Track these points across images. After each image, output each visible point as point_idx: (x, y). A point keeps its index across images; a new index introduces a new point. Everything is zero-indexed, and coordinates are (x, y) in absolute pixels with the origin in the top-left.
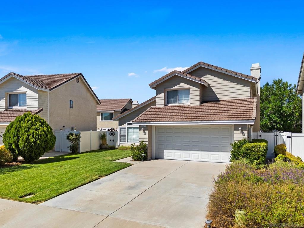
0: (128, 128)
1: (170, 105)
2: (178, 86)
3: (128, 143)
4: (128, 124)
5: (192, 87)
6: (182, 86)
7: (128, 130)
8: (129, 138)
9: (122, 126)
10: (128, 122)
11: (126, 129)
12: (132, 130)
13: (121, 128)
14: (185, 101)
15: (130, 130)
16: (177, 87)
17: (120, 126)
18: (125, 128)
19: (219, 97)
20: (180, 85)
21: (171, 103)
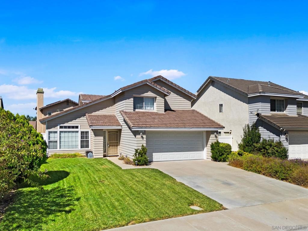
0: (61, 132)
1: (137, 110)
2: (146, 93)
3: (61, 150)
4: (61, 127)
5: (158, 97)
6: (150, 94)
7: (60, 134)
8: (62, 144)
9: (52, 130)
10: (61, 125)
11: (58, 133)
12: (66, 134)
13: (50, 132)
14: (149, 108)
15: (62, 134)
16: (146, 95)
17: (48, 129)
18: (56, 132)
19: (171, 107)
20: (148, 93)
21: (138, 109)
